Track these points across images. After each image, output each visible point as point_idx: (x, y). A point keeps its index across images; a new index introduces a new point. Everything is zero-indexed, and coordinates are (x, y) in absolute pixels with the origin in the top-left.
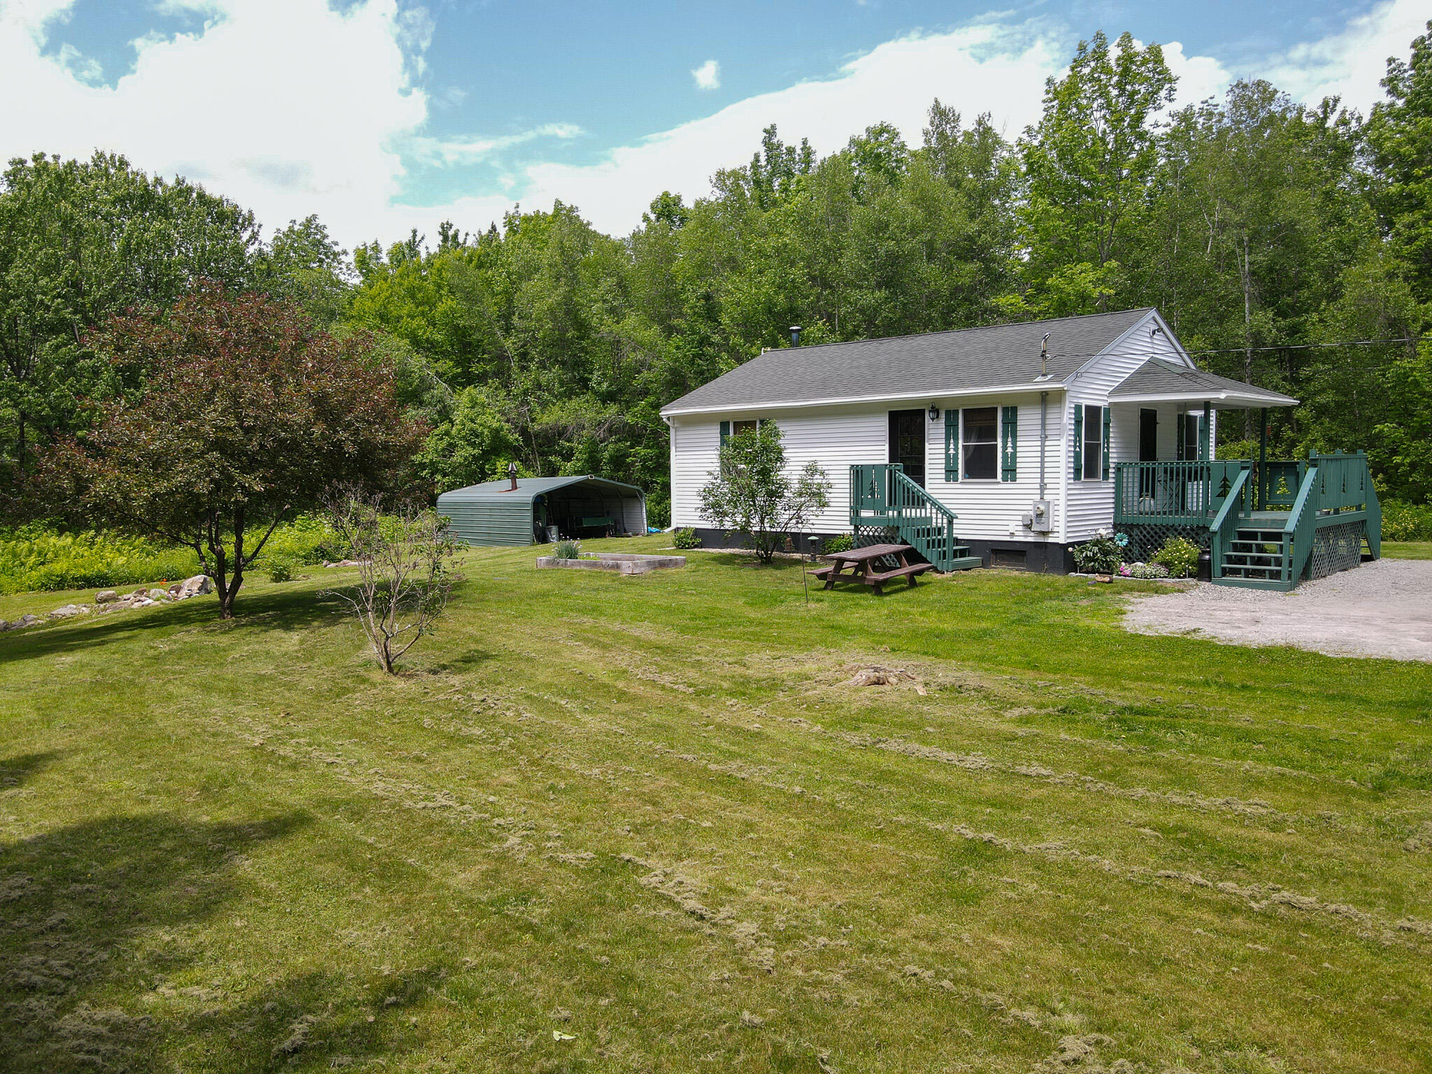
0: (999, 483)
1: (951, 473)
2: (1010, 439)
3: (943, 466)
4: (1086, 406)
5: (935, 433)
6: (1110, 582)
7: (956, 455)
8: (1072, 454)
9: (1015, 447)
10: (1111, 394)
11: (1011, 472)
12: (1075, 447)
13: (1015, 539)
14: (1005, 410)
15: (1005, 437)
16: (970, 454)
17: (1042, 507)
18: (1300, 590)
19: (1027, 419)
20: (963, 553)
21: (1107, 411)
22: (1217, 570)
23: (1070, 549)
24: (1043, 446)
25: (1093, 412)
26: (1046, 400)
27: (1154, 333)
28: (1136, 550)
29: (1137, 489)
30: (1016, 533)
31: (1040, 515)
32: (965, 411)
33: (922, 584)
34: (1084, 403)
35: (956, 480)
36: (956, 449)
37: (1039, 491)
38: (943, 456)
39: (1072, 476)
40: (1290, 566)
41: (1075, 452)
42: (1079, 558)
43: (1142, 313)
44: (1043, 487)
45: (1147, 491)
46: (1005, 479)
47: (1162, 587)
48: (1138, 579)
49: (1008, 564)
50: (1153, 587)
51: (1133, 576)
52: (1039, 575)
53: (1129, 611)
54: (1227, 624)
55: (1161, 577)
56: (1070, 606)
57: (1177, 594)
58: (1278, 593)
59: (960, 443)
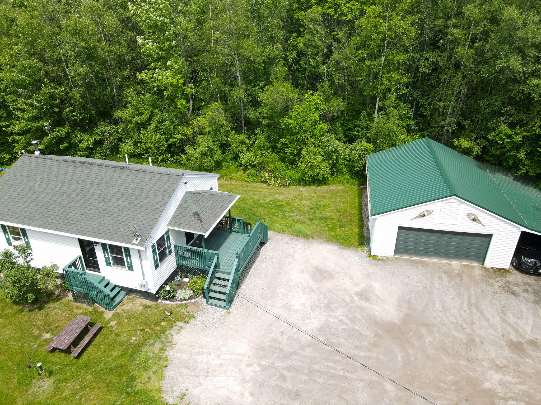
0: (127, 269)
1: (108, 264)
2: (128, 257)
3: (105, 261)
4: (157, 241)
5: (98, 249)
8: (153, 263)
9: (131, 260)
10: (168, 225)
11: (131, 268)
13: (137, 289)
14: (125, 251)
16: (114, 259)
17: (144, 283)
18: (232, 306)
19: (133, 252)
21: (167, 232)
22: (207, 299)
23: (157, 296)
24: (141, 262)
25: (160, 239)
31: (144, 286)
32: (110, 247)
35: (110, 266)
36: (108, 256)
38: (104, 257)
39: (155, 268)
41: (154, 260)
44: (144, 275)
47: (189, 312)
48: (183, 302)
49: (136, 295)
50: (185, 313)
51: (181, 300)
52: (147, 307)
53: (169, 361)
54: (198, 379)
55: (191, 298)
56: (151, 354)
57: (192, 321)
58: (225, 311)
59: (109, 254)
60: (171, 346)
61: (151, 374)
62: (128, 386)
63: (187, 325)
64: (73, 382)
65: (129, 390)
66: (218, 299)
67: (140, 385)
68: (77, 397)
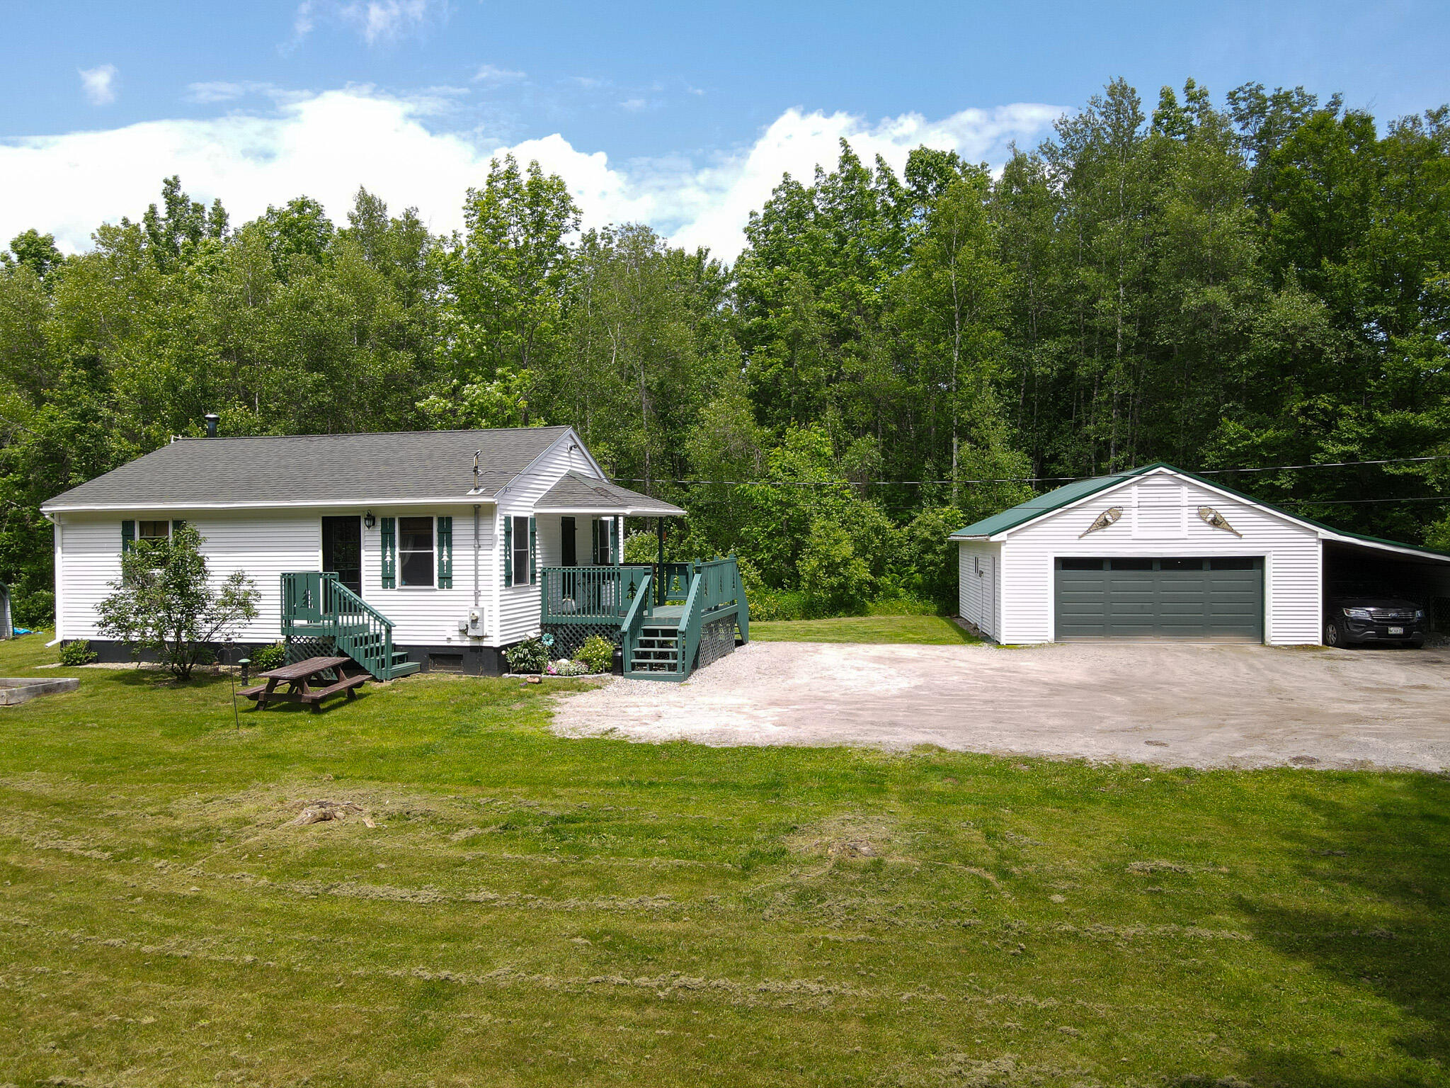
0: (435, 590)
2: (445, 548)
3: (380, 573)
4: (515, 518)
5: (371, 540)
6: (540, 682)
7: (393, 562)
8: (503, 563)
10: (536, 505)
11: (446, 580)
12: (506, 556)
13: (452, 644)
14: (441, 520)
15: (441, 545)
16: (407, 560)
18: (691, 680)
19: (461, 530)
20: (401, 659)
21: (533, 520)
22: (627, 666)
23: (504, 652)
24: (476, 555)
25: (521, 522)
26: (479, 513)
27: (571, 449)
28: (561, 648)
29: (560, 590)
30: (453, 638)
31: (475, 621)
32: (401, 520)
33: (362, 696)
34: (513, 514)
35: (393, 587)
36: (393, 556)
37: (473, 598)
38: (380, 563)
39: (504, 583)
40: (684, 659)
41: (506, 560)
42: (511, 658)
43: (560, 431)
45: (569, 593)
46: (441, 586)
47: (584, 684)
48: (564, 676)
49: (445, 668)
50: (576, 685)
51: (559, 674)
52: (475, 678)
53: (557, 714)
54: (637, 721)
55: (583, 673)
56: (505, 711)
57: (598, 690)
58: (675, 683)
59: (397, 551)
60: (553, 705)
61: (515, 723)
62: (459, 732)
64: (316, 730)
65: (466, 734)
67: (490, 730)
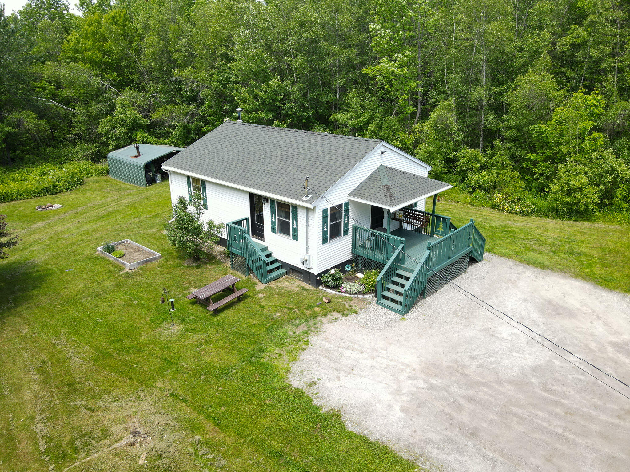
0: (291, 239)
1: (274, 230)
2: (295, 221)
3: (271, 225)
4: (331, 207)
5: (267, 209)
7: (275, 221)
8: (322, 233)
9: (297, 225)
10: (350, 194)
11: (295, 237)
12: (323, 229)
13: (298, 267)
14: (293, 209)
15: (293, 219)
16: (280, 223)
17: (307, 258)
18: (409, 314)
19: (301, 215)
20: (277, 268)
21: (347, 204)
22: (379, 298)
23: (318, 278)
24: (307, 229)
25: (336, 208)
26: (308, 211)
27: (382, 152)
28: (360, 267)
30: (299, 264)
31: (306, 260)
32: (278, 205)
34: (329, 206)
35: (275, 232)
36: (275, 219)
37: (306, 249)
38: (270, 221)
39: (322, 243)
40: (406, 303)
41: (323, 231)
42: (324, 280)
44: (308, 247)
46: (294, 239)
47: (351, 306)
48: (347, 295)
49: (297, 276)
50: (347, 306)
51: (346, 292)
52: (304, 289)
53: (310, 346)
54: (337, 372)
55: (359, 293)
56: (291, 333)
57: (353, 316)
58: (399, 316)
59: (277, 217)
60: (317, 332)
61: (283, 352)
62: (253, 355)
63: (344, 318)
64: (201, 334)
65: (254, 360)
66: (393, 301)
67: (267, 358)
68: (198, 349)
